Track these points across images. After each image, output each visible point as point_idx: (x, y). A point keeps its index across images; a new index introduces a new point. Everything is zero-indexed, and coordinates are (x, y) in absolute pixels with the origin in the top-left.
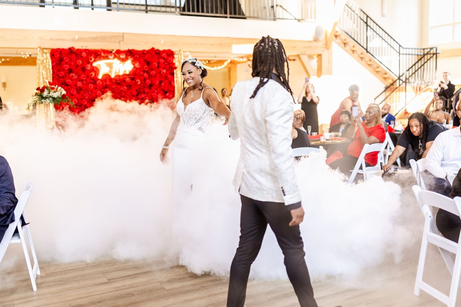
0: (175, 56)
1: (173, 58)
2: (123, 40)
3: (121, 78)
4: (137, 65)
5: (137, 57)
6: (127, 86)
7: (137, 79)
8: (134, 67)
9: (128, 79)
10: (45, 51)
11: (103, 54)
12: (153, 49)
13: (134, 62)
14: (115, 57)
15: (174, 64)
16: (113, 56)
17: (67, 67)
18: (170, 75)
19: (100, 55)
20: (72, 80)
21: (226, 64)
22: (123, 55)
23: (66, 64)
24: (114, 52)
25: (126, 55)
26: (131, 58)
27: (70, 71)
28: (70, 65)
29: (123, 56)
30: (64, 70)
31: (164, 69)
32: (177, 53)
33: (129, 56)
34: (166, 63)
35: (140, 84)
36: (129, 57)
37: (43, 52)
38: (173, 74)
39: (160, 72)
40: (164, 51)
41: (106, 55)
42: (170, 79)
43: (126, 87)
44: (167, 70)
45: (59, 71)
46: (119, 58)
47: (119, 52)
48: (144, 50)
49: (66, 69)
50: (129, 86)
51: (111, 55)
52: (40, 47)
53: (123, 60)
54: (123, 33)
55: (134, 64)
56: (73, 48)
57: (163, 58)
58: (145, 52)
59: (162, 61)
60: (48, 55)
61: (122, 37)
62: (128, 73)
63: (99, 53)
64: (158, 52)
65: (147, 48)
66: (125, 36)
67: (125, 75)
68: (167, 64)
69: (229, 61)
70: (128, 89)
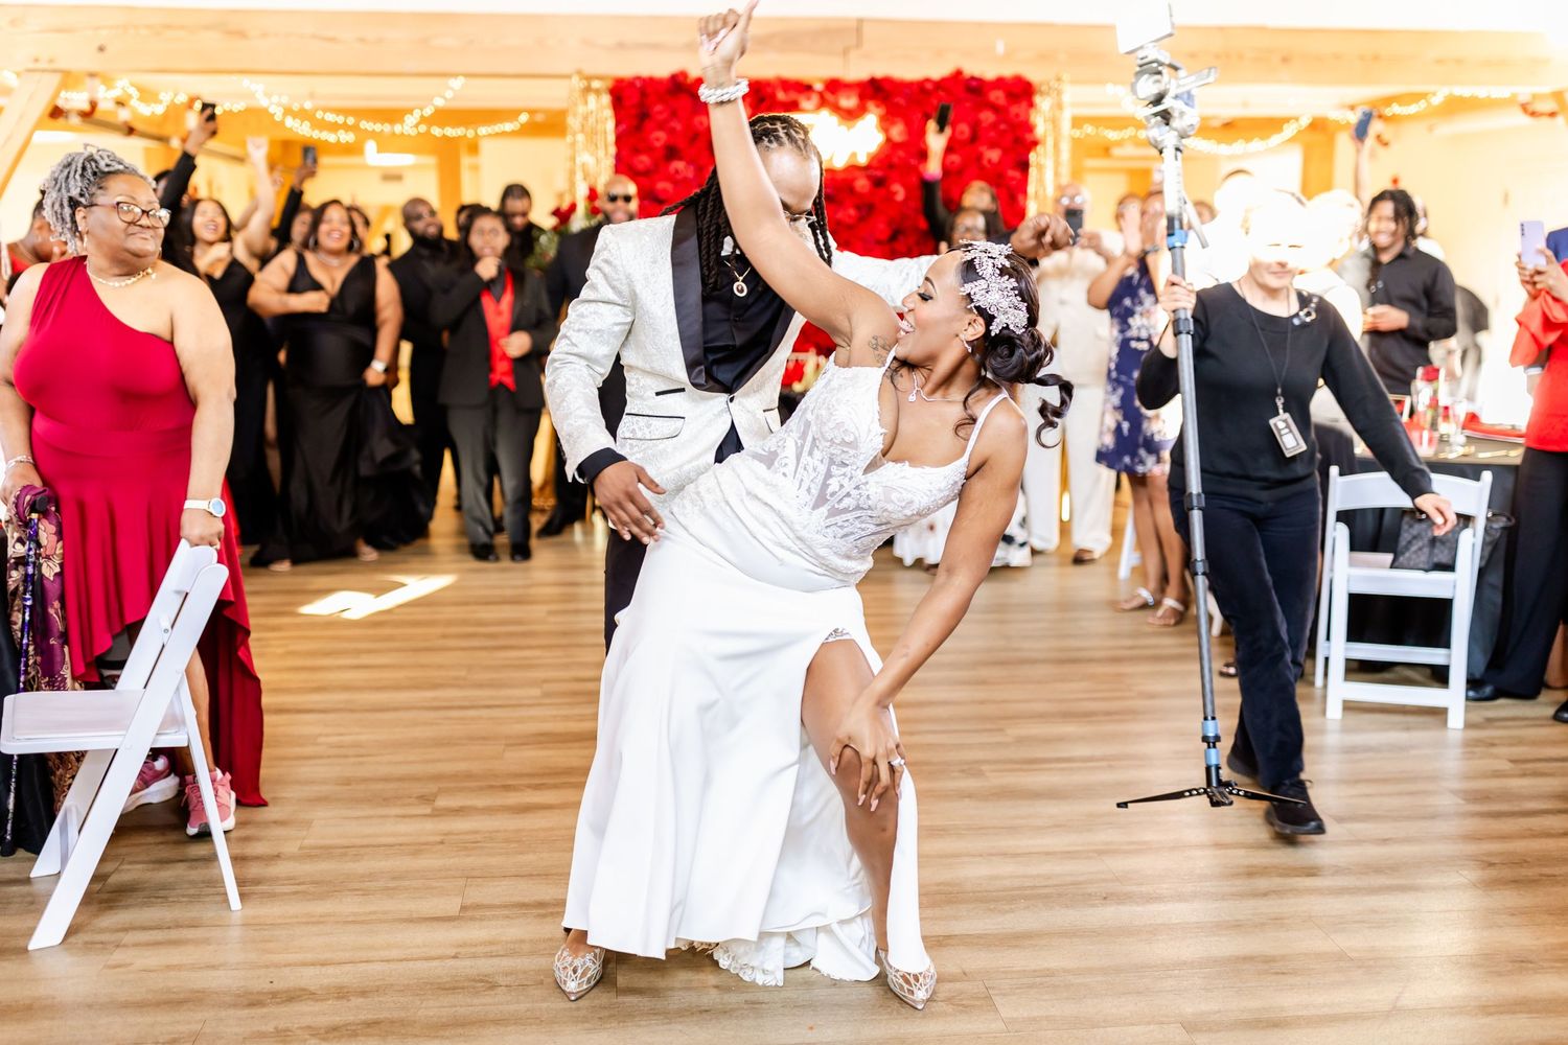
0: (1037, 99)
1: (1031, 105)
2: (859, 44)
3: (840, 177)
4: (898, 132)
5: (897, 105)
6: (858, 208)
7: (894, 181)
8: (888, 140)
9: (862, 184)
10: (596, 84)
11: (781, 96)
12: (958, 73)
13: (886, 122)
14: (823, 102)
15: (1029, 128)
16: (815, 99)
17: (660, 137)
18: (1014, 168)
19: (773, 96)
20: (675, 182)
21: (1290, 130)
22: (848, 98)
23: (661, 126)
24: (819, 86)
25: (863, 98)
26: (878, 106)
27: (671, 153)
28: (671, 132)
29: (849, 101)
30: (649, 149)
31: (992, 145)
32: (1044, 88)
33: (872, 98)
34: (1003, 127)
35: (907, 198)
36: (871, 105)
37: (588, 90)
38: (1024, 166)
39: (980, 156)
40: (1000, 83)
41: (793, 96)
42: (1014, 182)
43: (852, 212)
44: (1005, 152)
45: (637, 151)
46: (836, 109)
47: (834, 86)
48: (928, 80)
49: (658, 144)
50: (867, 208)
51: (809, 99)
52: (579, 72)
53: (850, 115)
54: (860, 21)
55: (886, 130)
56: (684, 74)
57: (995, 108)
58: (929, 86)
59: (987, 117)
60: (606, 99)
61: (854, 32)
62: (863, 160)
63: (769, 90)
64: (974, 83)
65: (938, 71)
66: (866, 29)
67: (853, 168)
68: (1004, 131)
69: (1305, 122)
70: (861, 219)
